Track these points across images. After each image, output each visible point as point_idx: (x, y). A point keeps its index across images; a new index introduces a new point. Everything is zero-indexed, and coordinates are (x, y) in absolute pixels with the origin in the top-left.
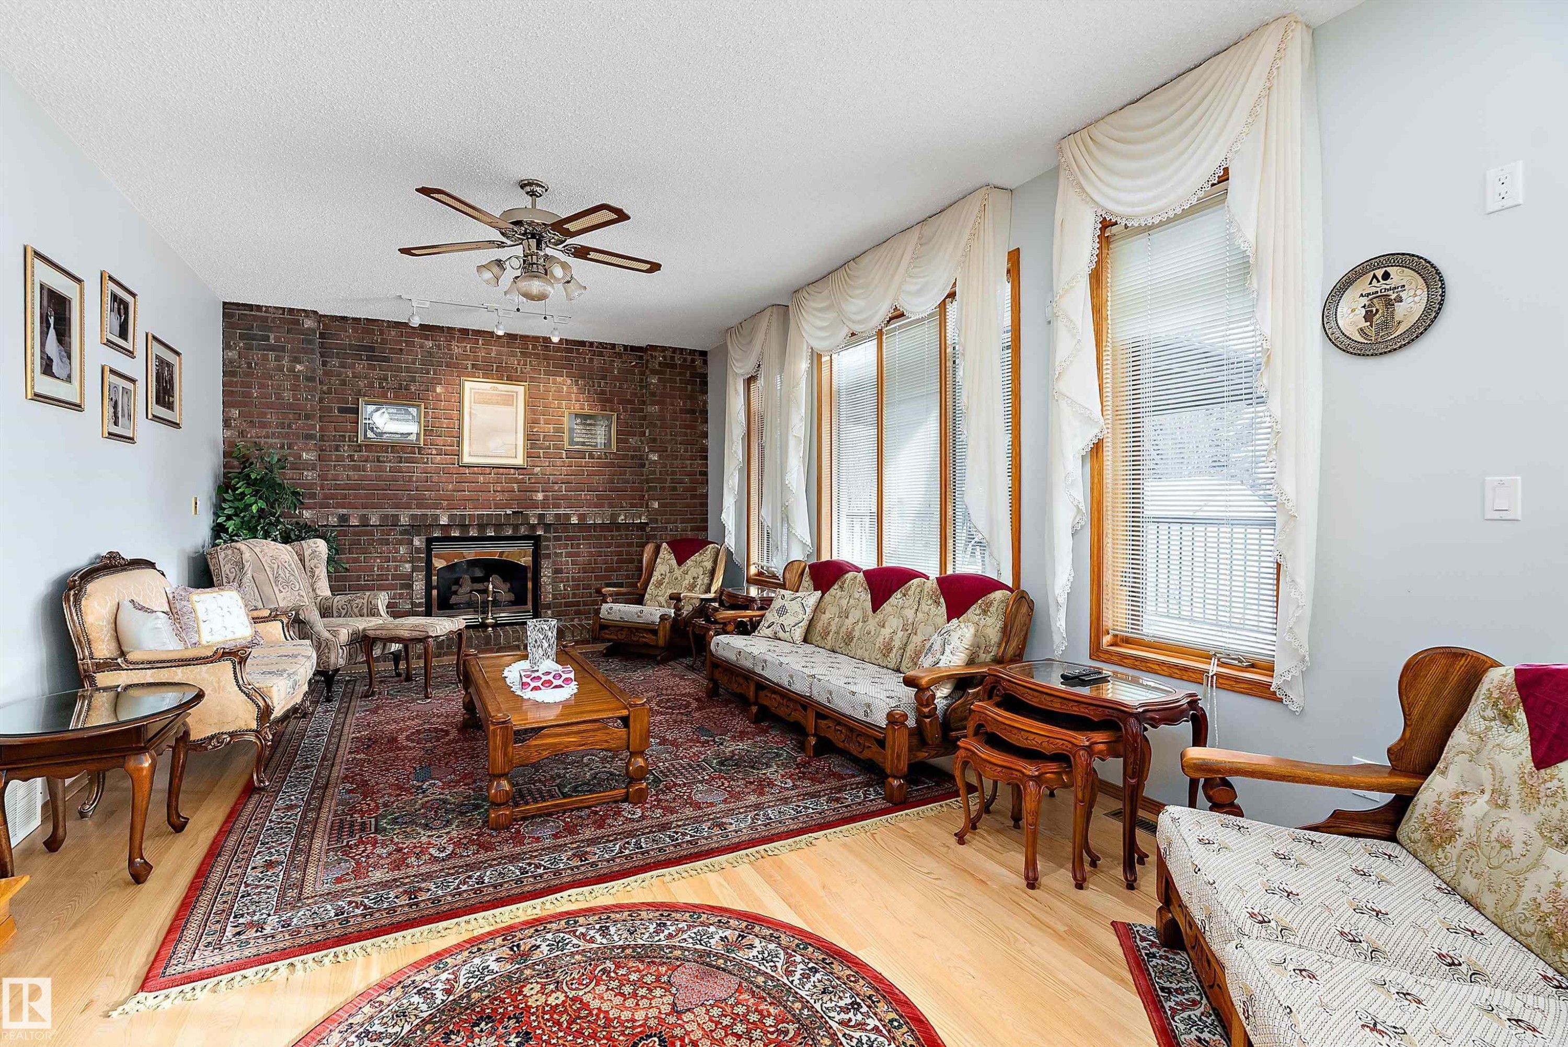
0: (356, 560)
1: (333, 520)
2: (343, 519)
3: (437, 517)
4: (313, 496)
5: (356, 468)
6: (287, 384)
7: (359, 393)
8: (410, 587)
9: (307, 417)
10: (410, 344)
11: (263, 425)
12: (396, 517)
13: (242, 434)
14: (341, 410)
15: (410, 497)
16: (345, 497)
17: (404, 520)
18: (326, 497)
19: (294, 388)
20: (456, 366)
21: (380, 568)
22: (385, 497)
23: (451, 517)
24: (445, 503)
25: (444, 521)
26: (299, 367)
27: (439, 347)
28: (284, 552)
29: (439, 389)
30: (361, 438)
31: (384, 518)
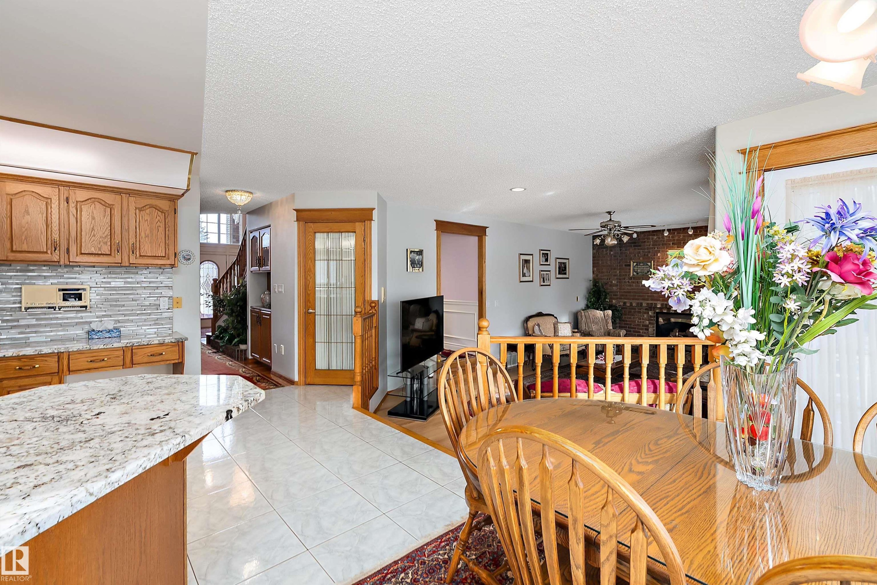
0: (630, 318)
1: (622, 304)
2: (625, 303)
3: (656, 304)
4: (616, 295)
5: (630, 286)
6: (609, 259)
7: (631, 259)
8: (648, 330)
9: (614, 269)
10: (648, 239)
11: (602, 272)
12: (642, 303)
13: (597, 275)
14: (626, 265)
15: (648, 296)
16: (627, 296)
17: (644, 305)
18: (621, 295)
19: (611, 260)
20: (666, 244)
21: (638, 322)
22: (639, 296)
23: (662, 305)
24: (661, 299)
25: (659, 306)
26: (612, 253)
27: (659, 238)
28: (599, 313)
29: (659, 255)
30: (632, 275)
31: (638, 304)
